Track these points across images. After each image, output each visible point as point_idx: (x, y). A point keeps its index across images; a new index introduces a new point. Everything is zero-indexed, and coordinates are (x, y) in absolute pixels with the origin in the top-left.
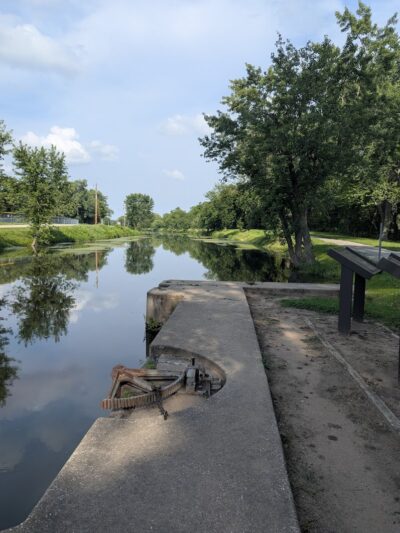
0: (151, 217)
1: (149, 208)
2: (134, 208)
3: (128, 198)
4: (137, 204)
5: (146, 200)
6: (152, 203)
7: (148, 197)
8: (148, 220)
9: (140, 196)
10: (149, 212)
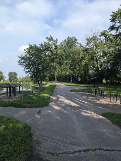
0: (17, 79)
1: (16, 76)
2: (11, 76)
3: (9, 73)
4: (12, 75)
5: (15, 74)
6: (17, 75)
7: (16, 73)
8: (15, 80)
9: (13, 72)
10: (16, 77)
